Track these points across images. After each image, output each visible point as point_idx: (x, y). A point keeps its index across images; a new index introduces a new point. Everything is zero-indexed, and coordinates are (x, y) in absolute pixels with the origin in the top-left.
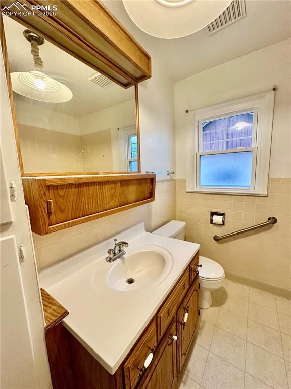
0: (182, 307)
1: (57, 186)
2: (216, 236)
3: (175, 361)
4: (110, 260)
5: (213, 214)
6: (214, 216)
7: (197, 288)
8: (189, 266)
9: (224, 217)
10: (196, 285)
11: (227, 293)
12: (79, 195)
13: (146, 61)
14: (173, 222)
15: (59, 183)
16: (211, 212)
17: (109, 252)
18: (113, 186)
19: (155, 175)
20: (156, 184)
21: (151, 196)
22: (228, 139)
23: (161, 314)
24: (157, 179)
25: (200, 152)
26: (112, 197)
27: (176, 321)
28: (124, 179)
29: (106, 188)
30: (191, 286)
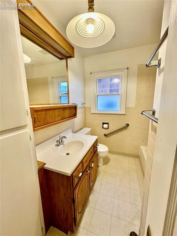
0: (91, 161)
1: (38, 110)
2: (105, 134)
3: (89, 182)
4: (57, 145)
5: (103, 124)
6: (104, 125)
7: (97, 155)
8: (94, 145)
9: (108, 125)
10: (96, 154)
11: (110, 159)
12: (46, 114)
13: (72, 49)
14: (85, 128)
15: (39, 109)
16: (103, 123)
17: (57, 142)
18: (59, 110)
19: (77, 105)
20: (78, 109)
21: (75, 115)
22: (111, 88)
23: (84, 161)
24: (78, 107)
25: (97, 93)
26: (59, 115)
27: (89, 167)
28: (64, 107)
29: (56, 111)
30: (95, 153)
